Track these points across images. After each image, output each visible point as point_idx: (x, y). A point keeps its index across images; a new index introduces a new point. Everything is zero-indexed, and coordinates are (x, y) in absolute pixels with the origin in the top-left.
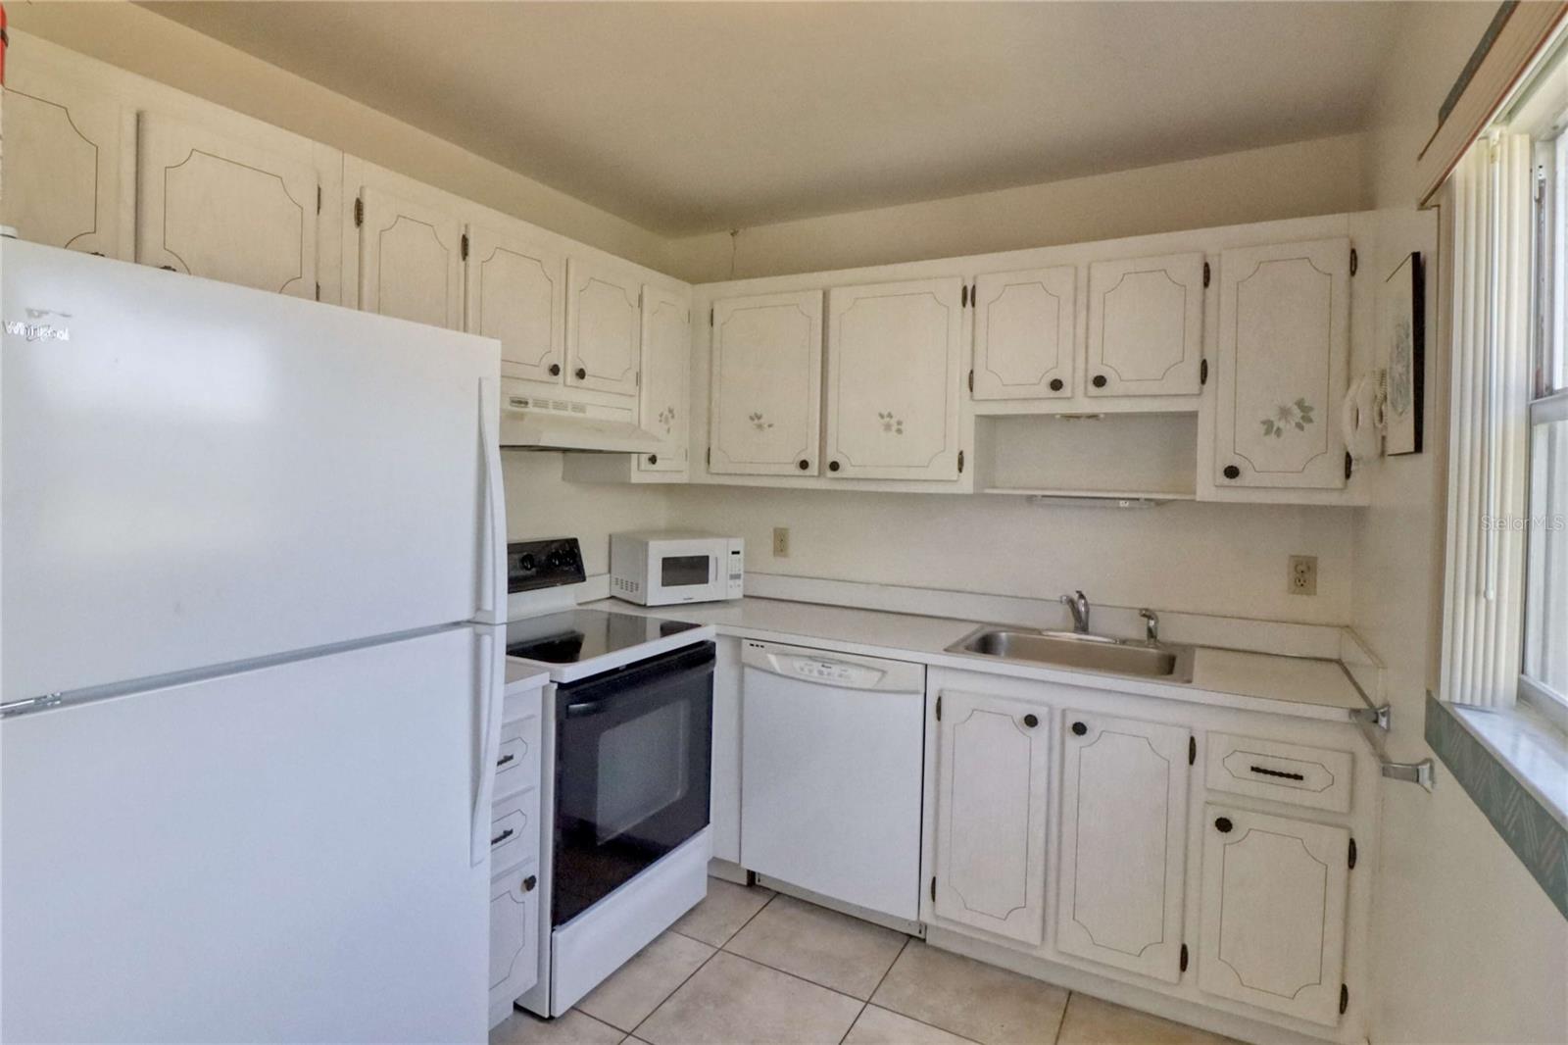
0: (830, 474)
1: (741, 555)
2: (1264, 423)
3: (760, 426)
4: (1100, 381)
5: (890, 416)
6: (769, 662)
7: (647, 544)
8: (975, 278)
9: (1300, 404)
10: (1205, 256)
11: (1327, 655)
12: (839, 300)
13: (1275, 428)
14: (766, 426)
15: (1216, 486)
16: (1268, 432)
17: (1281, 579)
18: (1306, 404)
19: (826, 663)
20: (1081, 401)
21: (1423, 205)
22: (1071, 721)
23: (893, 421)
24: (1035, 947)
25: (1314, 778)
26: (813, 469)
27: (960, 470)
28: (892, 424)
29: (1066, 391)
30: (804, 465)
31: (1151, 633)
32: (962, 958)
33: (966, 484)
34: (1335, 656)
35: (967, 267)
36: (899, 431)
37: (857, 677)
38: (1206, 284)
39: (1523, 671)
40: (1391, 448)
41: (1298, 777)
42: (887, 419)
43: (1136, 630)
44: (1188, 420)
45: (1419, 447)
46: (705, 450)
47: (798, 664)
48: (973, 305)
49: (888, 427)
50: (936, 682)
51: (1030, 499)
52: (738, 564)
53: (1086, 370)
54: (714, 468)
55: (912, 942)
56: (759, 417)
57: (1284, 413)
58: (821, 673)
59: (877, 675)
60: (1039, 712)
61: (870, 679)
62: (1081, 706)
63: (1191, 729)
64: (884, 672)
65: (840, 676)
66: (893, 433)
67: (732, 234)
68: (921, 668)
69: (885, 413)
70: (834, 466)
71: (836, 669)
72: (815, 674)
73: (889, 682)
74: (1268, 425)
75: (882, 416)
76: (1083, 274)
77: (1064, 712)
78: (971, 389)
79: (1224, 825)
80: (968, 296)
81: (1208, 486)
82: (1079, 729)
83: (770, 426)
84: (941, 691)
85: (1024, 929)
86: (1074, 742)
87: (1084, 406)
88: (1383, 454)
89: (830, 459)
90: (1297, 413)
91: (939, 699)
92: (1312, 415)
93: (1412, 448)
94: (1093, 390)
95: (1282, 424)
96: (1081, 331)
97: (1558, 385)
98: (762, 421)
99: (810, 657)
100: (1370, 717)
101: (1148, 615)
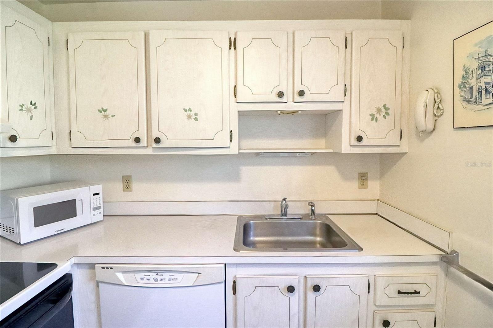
0: (155, 145)
1: (101, 195)
2: (371, 115)
3: (106, 117)
4: (301, 94)
5: (190, 110)
6: (117, 278)
7: (17, 200)
8: (236, 33)
9: (385, 107)
10: (345, 33)
12: (156, 39)
13: (375, 118)
14: (110, 116)
15: (351, 146)
16: (372, 120)
17: (356, 183)
18: (387, 107)
19: (158, 272)
20: (291, 103)
22: (310, 285)
23: (192, 113)
25: (423, 292)
26: (144, 143)
27: (231, 141)
28: (192, 115)
29: (285, 98)
30: (137, 140)
31: (313, 213)
33: (234, 149)
34: (375, 212)
35: (232, 27)
36: (196, 119)
37: (181, 279)
38: (346, 46)
41: (418, 293)
42: (188, 112)
46: (68, 132)
48: (235, 48)
49: (189, 117)
50: (232, 273)
51: (258, 154)
52: (98, 201)
53: (294, 87)
54: (75, 143)
56: (105, 111)
57: (379, 110)
58: (156, 280)
59: (194, 275)
61: (191, 279)
64: (199, 273)
65: (170, 279)
66: (192, 120)
68: (221, 267)
69: (187, 109)
70: (157, 140)
71: (166, 276)
72: (152, 281)
73: (202, 279)
74: (373, 117)
75: (186, 111)
78: (235, 96)
79: (385, 323)
80: (233, 44)
81: (346, 146)
82: (316, 288)
83: (113, 116)
84: (235, 277)
86: (313, 297)
87: (291, 106)
89: (154, 136)
90: (383, 110)
91: (234, 282)
92: (389, 111)
94: (298, 98)
95: (377, 116)
96: (291, 66)
98: (107, 112)
99: (148, 271)
101: (312, 205)
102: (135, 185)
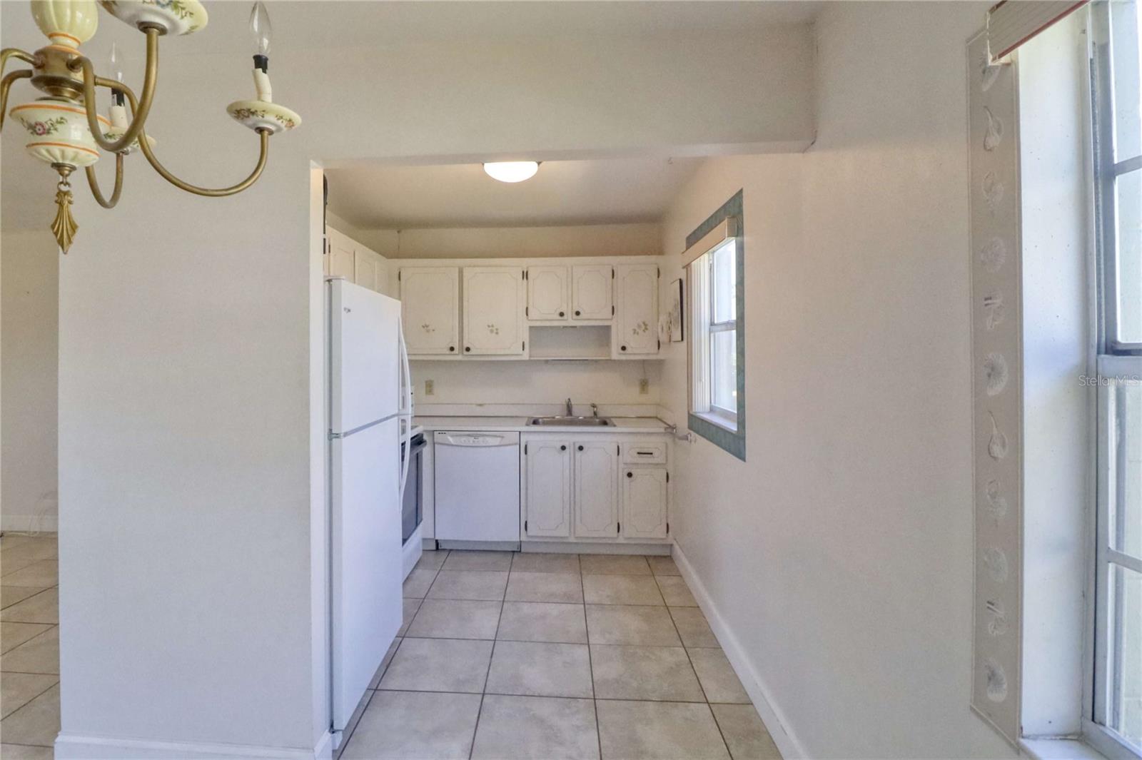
0: (465, 353)
2: (633, 330)
3: (428, 331)
4: (578, 313)
5: (493, 326)
6: (448, 440)
8: (527, 268)
9: (644, 323)
10: (613, 267)
11: (652, 415)
12: (467, 273)
14: (431, 331)
15: (619, 354)
16: (634, 333)
17: (637, 389)
18: (646, 324)
19: (476, 437)
20: (570, 321)
21: (684, 268)
22: (577, 446)
24: (567, 537)
25: (656, 454)
26: (456, 351)
27: (523, 350)
28: (493, 330)
29: (565, 317)
30: (452, 349)
31: (595, 413)
32: (537, 554)
33: (525, 356)
34: (655, 415)
35: (524, 263)
36: (497, 333)
37: (491, 441)
38: (613, 277)
39: (711, 402)
40: (673, 339)
41: (651, 454)
42: (491, 328)
43: (590, 414)
44: (607, 329)
45: (682, 339)
47: (463, 439)
48: (527, 279)
49: (492, 331)
50: (524, 438)
51: (547, 361)
53: (572, 309)
55: (516, 553)
56: (427, 326)
57: (639, 326)
59: (499, 439)
60: (566, 444)
61: (497, 441)
62: (580, 440)
63: (618, 443)
64: (503, 437)
65: (483, 442)
66: (494, 334)
67: (399, 232)
68: (518, 433)
69: (490, 325)
70: (468, 349)
71: (481, 439)
72: (471, 443)
73: (505, 441)
74: (635, 331)
75: (489, 326)
76: (570, 269)
77: (574, 444)
78: (527, 316)
79: (630, 475)
80: (525, 275)
81: (616, 354)
82: (581, 448)
83: (433, 330)
84: (527, 442)
85: (563, 532)
86: (579, 454)
87: (572, 323)
88: (670, 341)
89: (465, 346)
90: (643, 327)
91: (526, 447)
92: (648, 327)
93: (680, 339)
94: (575, 317)
95: (638, 331)
96: (570, 292)
97: (716, 322)
98: (429, 328)
99: (469, 435)
100: (671, 429)
101: (594, 406)
102: (436, 390)
